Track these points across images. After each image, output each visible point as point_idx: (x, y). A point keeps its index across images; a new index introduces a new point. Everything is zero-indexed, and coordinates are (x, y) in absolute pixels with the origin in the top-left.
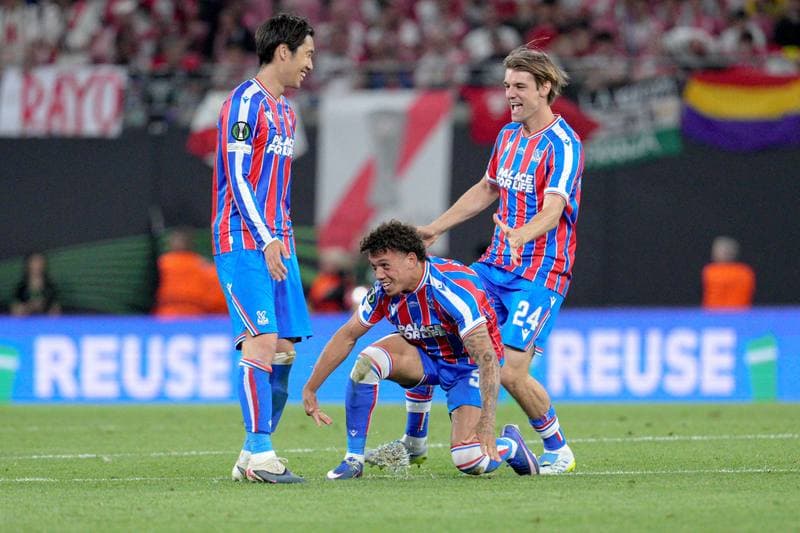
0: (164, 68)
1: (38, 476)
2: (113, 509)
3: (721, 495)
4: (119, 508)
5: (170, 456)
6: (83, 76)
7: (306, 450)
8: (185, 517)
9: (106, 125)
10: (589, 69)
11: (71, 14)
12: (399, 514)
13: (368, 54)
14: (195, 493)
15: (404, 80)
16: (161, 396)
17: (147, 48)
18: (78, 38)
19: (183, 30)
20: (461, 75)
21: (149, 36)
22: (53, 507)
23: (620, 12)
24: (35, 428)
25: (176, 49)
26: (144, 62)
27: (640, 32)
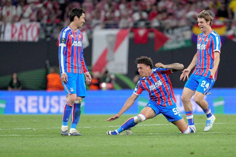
0: (50, 23)
1: (15, 134)
2: (36, 143)
3: (202, 140)
4: (38, 143)
5: (52, 129)
6: (28, 25)
7: (89, 127)
8: (56, 146)
9: (34, 38)
10: (166, 23)
11: (24, 8)
12: (114, 145)
13: (106, 19)
14: (59, 139)
15: (116, 26)
16: (49, 112)
17: (46, 17)
18: (26, 14)
19: (56, 13)
20: (131, 25)
21: (46, 14)
22: (20, 143)
23: (175, 8)
24: (15, 121)
25: (54, 18)
26: (44, 21)
27: (180, 13)
